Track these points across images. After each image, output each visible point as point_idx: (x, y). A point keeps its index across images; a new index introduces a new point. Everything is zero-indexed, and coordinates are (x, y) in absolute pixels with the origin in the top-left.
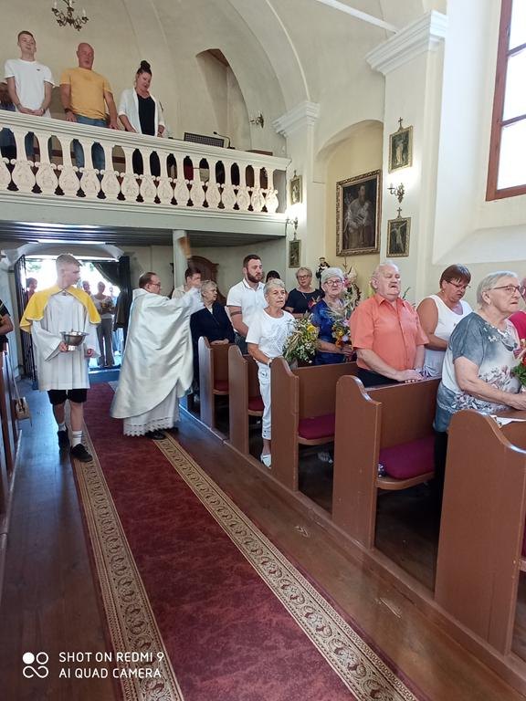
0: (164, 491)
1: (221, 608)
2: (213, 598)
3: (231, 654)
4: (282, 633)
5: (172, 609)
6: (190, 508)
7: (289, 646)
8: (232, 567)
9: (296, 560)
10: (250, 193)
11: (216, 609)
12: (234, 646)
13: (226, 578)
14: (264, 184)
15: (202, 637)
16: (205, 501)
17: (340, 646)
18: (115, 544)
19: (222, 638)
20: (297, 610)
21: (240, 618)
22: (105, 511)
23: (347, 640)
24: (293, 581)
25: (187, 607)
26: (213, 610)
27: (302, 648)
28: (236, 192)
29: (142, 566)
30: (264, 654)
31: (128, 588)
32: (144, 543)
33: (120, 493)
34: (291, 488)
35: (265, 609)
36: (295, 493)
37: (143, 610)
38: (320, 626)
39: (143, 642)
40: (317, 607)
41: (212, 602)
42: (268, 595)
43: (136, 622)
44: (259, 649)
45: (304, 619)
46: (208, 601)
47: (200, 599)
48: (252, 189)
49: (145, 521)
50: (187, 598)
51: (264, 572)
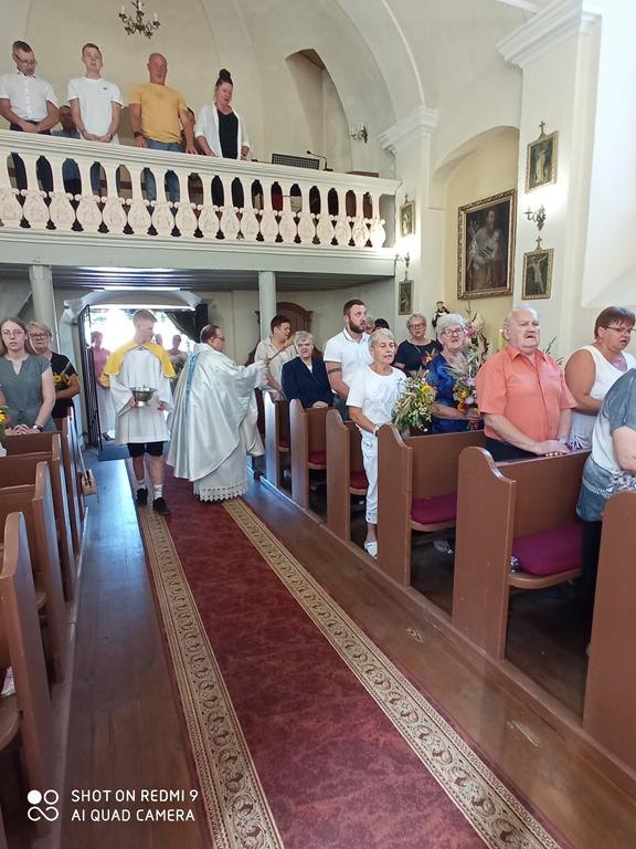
0: (250, 582)
1: (318, 721)
2: (308, 710)
3: (331, 776)
4: (391, 756)
5: (261, 719)
6: (280, 603)
7: (400, 772)
8: (331, 674)
9: (407, 670)
11: (311, 723)
12: (333, 767)
13: (324, 687)
15: (296, 754)
16: (298, 596)
17: (462, 775)
18: (194, 641)
19: (319, 757)
20: (409, 730)
21: (341, 735)
22: (182, 603)
23: (470, 768)
24: (404, 693)
25: (278, 719)
26: (309, 724)
27: (416, 775)
29: (225, 669)
30: (370, 778)
31: (210, 693)
32: (227, 642)
33: (199, 583)
34: (401, 582)
35: (370, 725)
36: (405, 589)
37: (227, 719)
38: (438, 750)
39: (228, 755)
40: (433, 728)
41: (307, 713)
42: (373, 709)
43: (220, 732)
44: (363, 773)
45: (417, 740)
46: (304, 711)
47: (294, 710)
49: (229, 616)
50: (278, 708)
51: (368, 682)
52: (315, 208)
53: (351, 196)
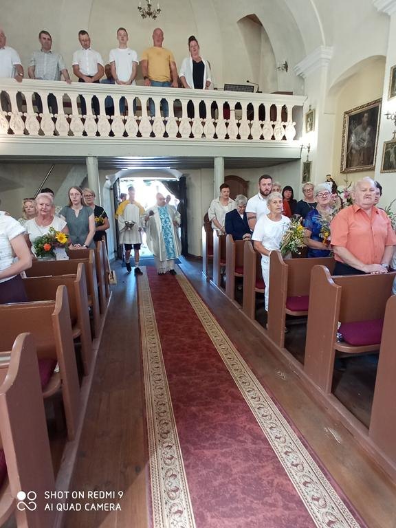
10: (273, 126)
14: (284, 118)
20: (265, 424)
28: (262, 126)
34: (279, 346)
36: (281, 349)
45: (268, 430)
48: (275, 123)
52: (250, 117)
53: (273, 108)
